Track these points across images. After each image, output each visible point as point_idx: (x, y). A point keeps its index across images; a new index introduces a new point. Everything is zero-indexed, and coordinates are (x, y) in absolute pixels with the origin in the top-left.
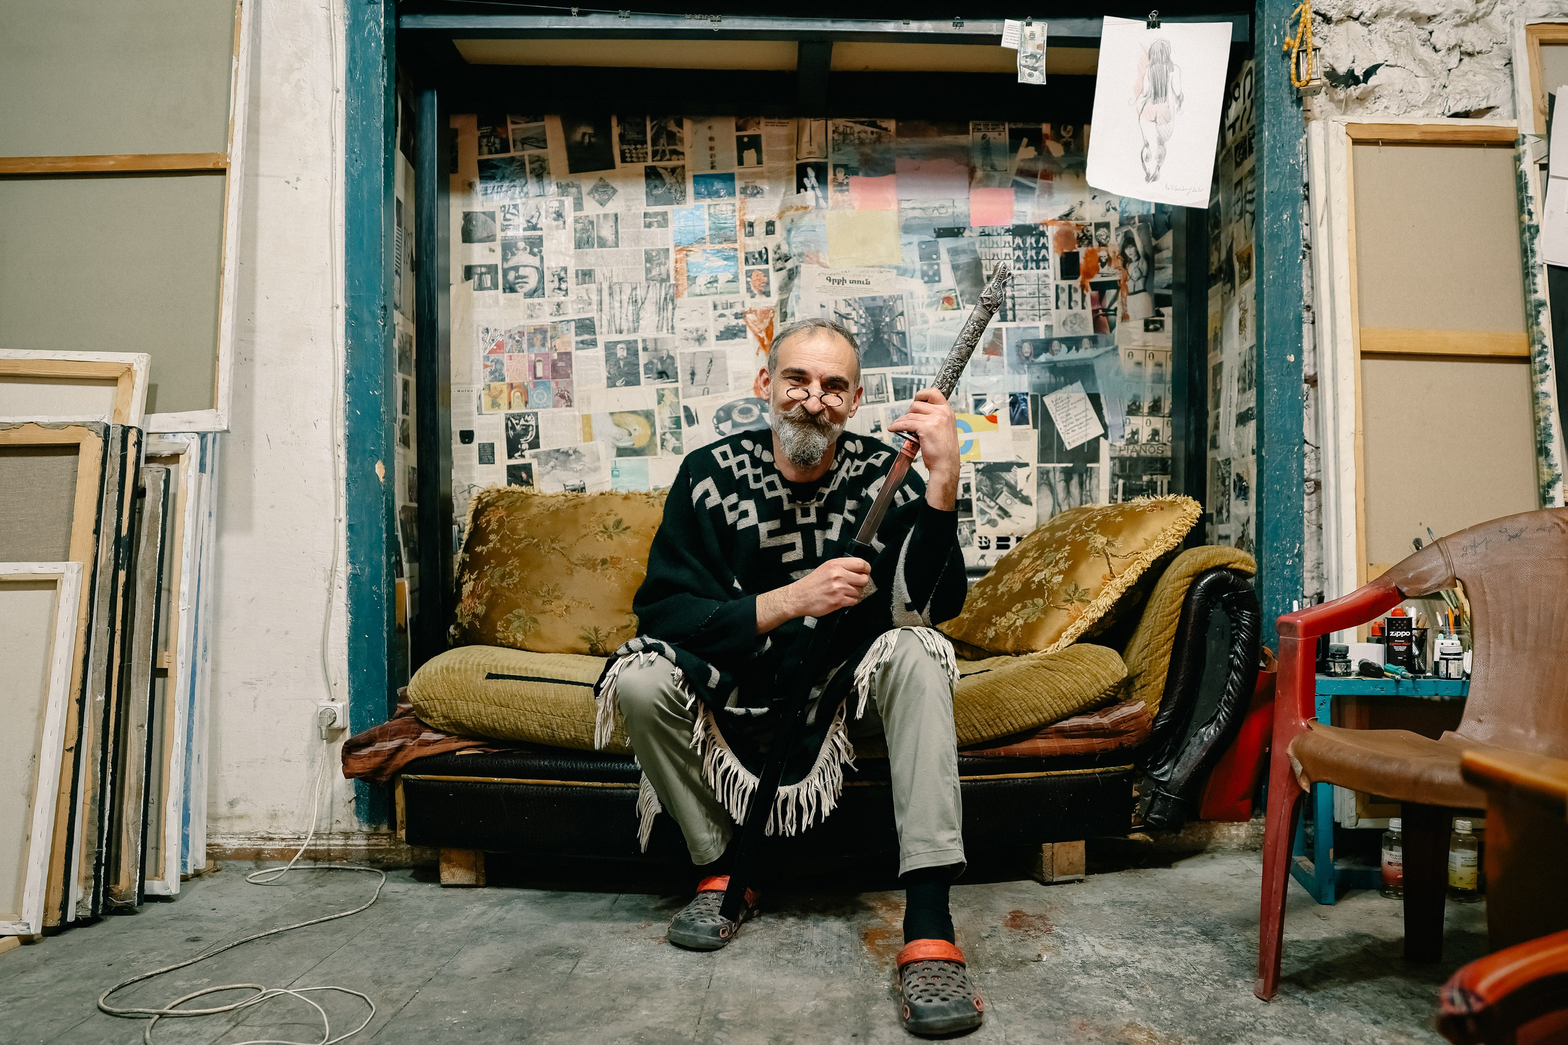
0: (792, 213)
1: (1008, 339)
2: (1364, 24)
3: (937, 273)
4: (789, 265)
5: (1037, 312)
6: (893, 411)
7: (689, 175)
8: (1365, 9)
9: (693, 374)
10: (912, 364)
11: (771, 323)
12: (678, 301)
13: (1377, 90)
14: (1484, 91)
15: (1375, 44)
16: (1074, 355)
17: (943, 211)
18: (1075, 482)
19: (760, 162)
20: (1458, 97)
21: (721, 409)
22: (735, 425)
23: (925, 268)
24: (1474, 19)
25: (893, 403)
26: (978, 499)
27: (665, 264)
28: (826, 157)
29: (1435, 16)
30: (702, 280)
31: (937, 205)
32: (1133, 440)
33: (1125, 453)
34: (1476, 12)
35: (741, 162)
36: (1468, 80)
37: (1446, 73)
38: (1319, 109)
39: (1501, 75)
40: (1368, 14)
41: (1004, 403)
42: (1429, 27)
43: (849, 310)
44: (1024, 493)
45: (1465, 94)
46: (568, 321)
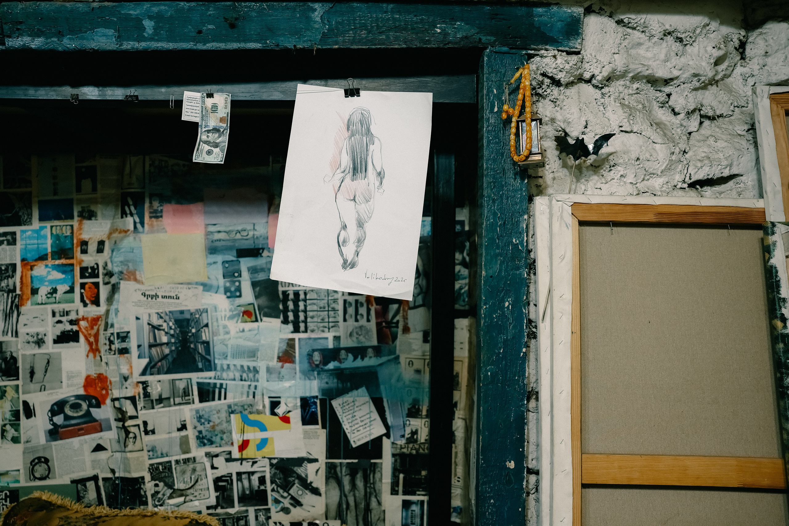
0: (116, 235)
1: (300, 348)
2: (596, 87)
3: (239, 289)
4: (114, 280)
5: (326, 324)
6: (197, 411)
7: (35, 200)
8: (596, 72)
9: (32, 373)
10: (215, 369)
11: (98, 330)
12: (23, 309)
13: (611, 157)
14: (726, 159)
15: (609, 108)
16: (359, 363)
17: (245, 234)
18: (359, 476)
19: (94, 189)
20: (699, 164)
21: (56, 404)
22: (67, 418)
23: (228, 284)
24: (713, 82)
25: (198, 405)
26: (273, 490)
27: (13, 276)
28: (144, 188)
29: (672, 79)
30: (44, 291)
31: (240, 228)
32: (412, 439)
33: (405, 450)
34: (716, 75)
35: (79, 190)
36: (709, 146)
37: (685, 138)
38: (551, 175)
39: (744, 142)
40: (599, 78)
41: (295, 407)
42: (667, 90)
43: (160, 322)
44: (314, 485)
45: (706, 162)
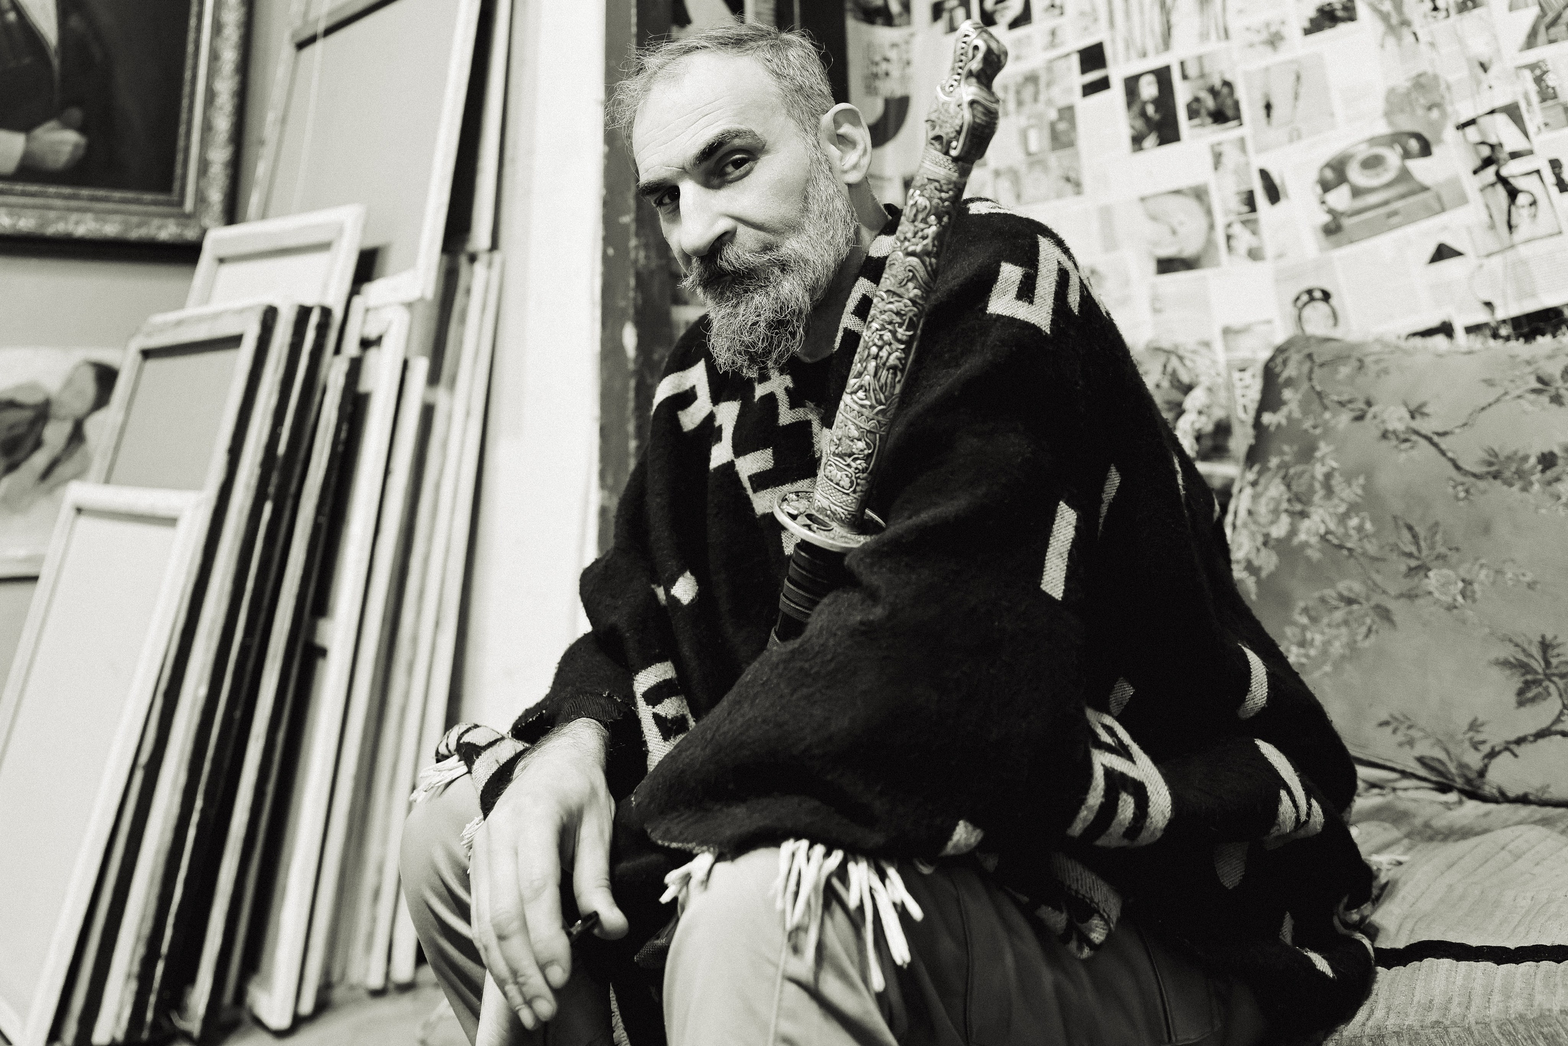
9: (1268, 107)
21: (1328, 165)
22: (1357, 192)
46: (1068, 55)
